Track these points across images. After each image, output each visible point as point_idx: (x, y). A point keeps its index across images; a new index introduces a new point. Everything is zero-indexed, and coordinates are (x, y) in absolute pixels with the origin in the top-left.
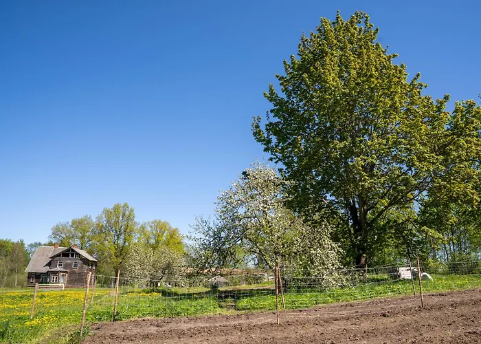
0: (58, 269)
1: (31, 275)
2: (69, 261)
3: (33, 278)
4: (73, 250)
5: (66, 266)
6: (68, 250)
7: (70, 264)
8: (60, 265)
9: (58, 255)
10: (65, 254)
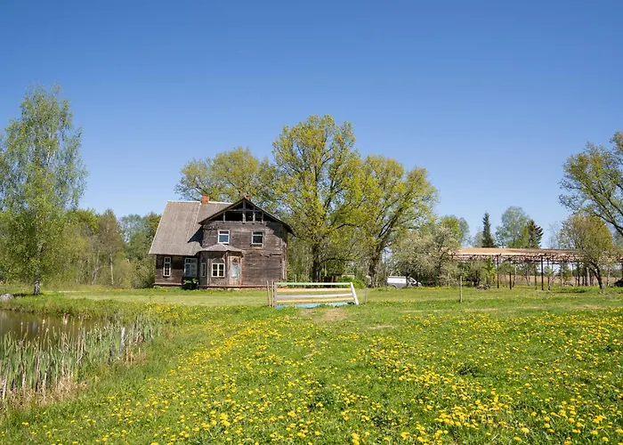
0: (221, 246)
1: (162, 261)
2: (243, 230)
3: (167, 266)
4: (250, 206)
5: (237, 240)
6: (238, 206)
7: (246, 237)
8: (223, 239)
9: (218, 217)
10: (232, 215)
